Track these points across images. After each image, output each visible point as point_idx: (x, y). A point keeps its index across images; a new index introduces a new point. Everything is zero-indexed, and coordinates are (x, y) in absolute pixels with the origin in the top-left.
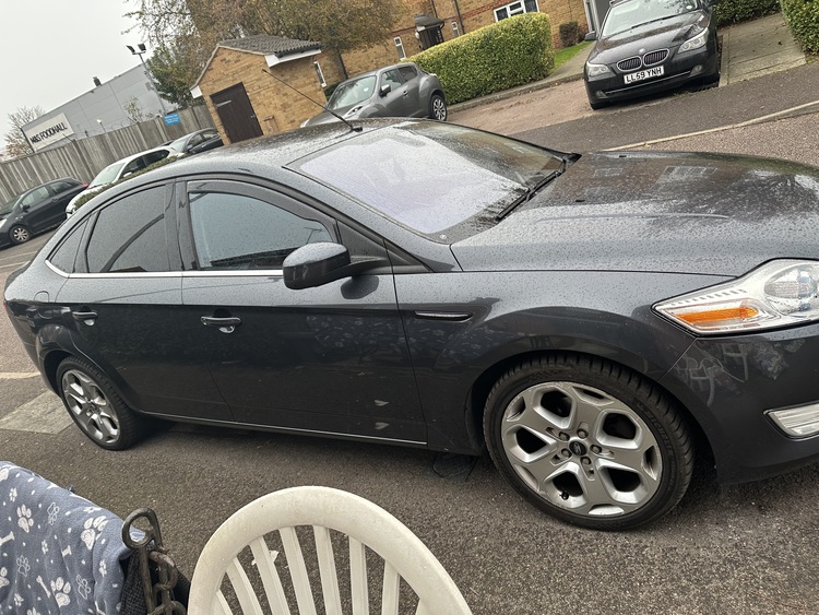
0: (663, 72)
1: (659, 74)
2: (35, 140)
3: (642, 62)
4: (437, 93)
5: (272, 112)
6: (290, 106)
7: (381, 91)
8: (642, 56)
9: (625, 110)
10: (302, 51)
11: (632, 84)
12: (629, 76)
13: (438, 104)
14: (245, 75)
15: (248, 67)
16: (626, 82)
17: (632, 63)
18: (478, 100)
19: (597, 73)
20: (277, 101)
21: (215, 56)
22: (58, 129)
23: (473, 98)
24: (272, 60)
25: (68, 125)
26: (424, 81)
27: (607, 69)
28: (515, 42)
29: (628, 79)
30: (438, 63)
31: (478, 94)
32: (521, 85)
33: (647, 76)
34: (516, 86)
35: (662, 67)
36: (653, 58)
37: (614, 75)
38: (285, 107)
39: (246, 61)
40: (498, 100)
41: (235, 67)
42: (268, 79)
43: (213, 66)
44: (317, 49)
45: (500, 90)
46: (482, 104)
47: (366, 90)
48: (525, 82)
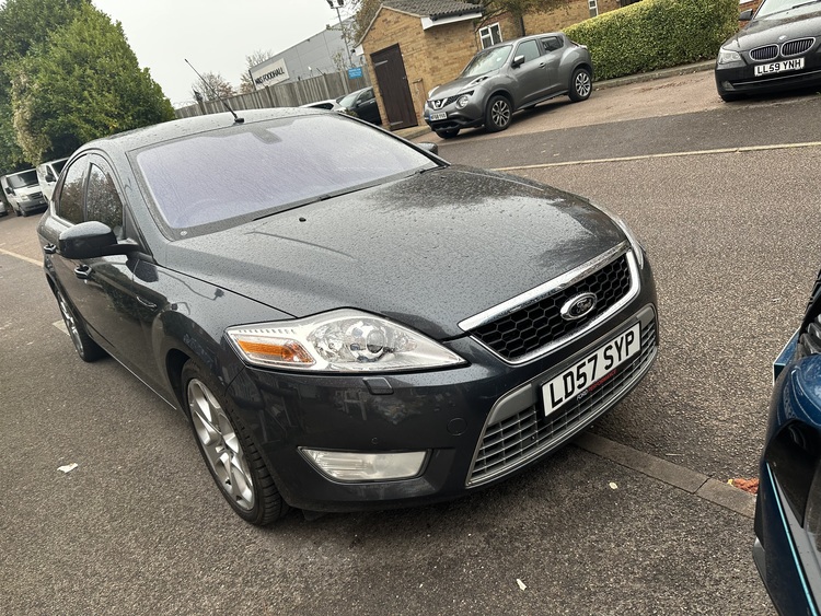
0: (802, 65)
1: (798, 68)
2: (258, 81)
3: (780, 52)
4: (583, 66)
5: (421, 74)
6: (440, 69)
7: (514, 62)
8: (780, 44)
9: (752, 107)
10: (460, 14)
11: (764, 77)
12: (761, 67)
13: (582, 78)
14: (401, 36)
15: (405, 28)
16: (756, 73)
17: (766, 52)
18: (635, 77)
19: (728, 60)
20: (426, 64)
21: (379, 16)
22: (278, 73)
23: (632, 73)
24: (427, 23)
25: (285, 70)
26: (570, 54)
27: (739, 58)
28: (687, 14)
29: (759, 70)
30: (599, 33)
31: (639, 70)
32: (689, 63)
33: (782, 68)
34: (683, 64)
35: (802, 60)
36: (793, 47)
37: (744, 65)
38: (434, 70)
39: (405, 22)
40: (657, 79)
41: (394, 28)
42: (422, 41)
43: (376, 26)
44: (478, 12)
45: (664, 67)
46: (638, 81)
47: (499, 60)
48: (695, 60)
